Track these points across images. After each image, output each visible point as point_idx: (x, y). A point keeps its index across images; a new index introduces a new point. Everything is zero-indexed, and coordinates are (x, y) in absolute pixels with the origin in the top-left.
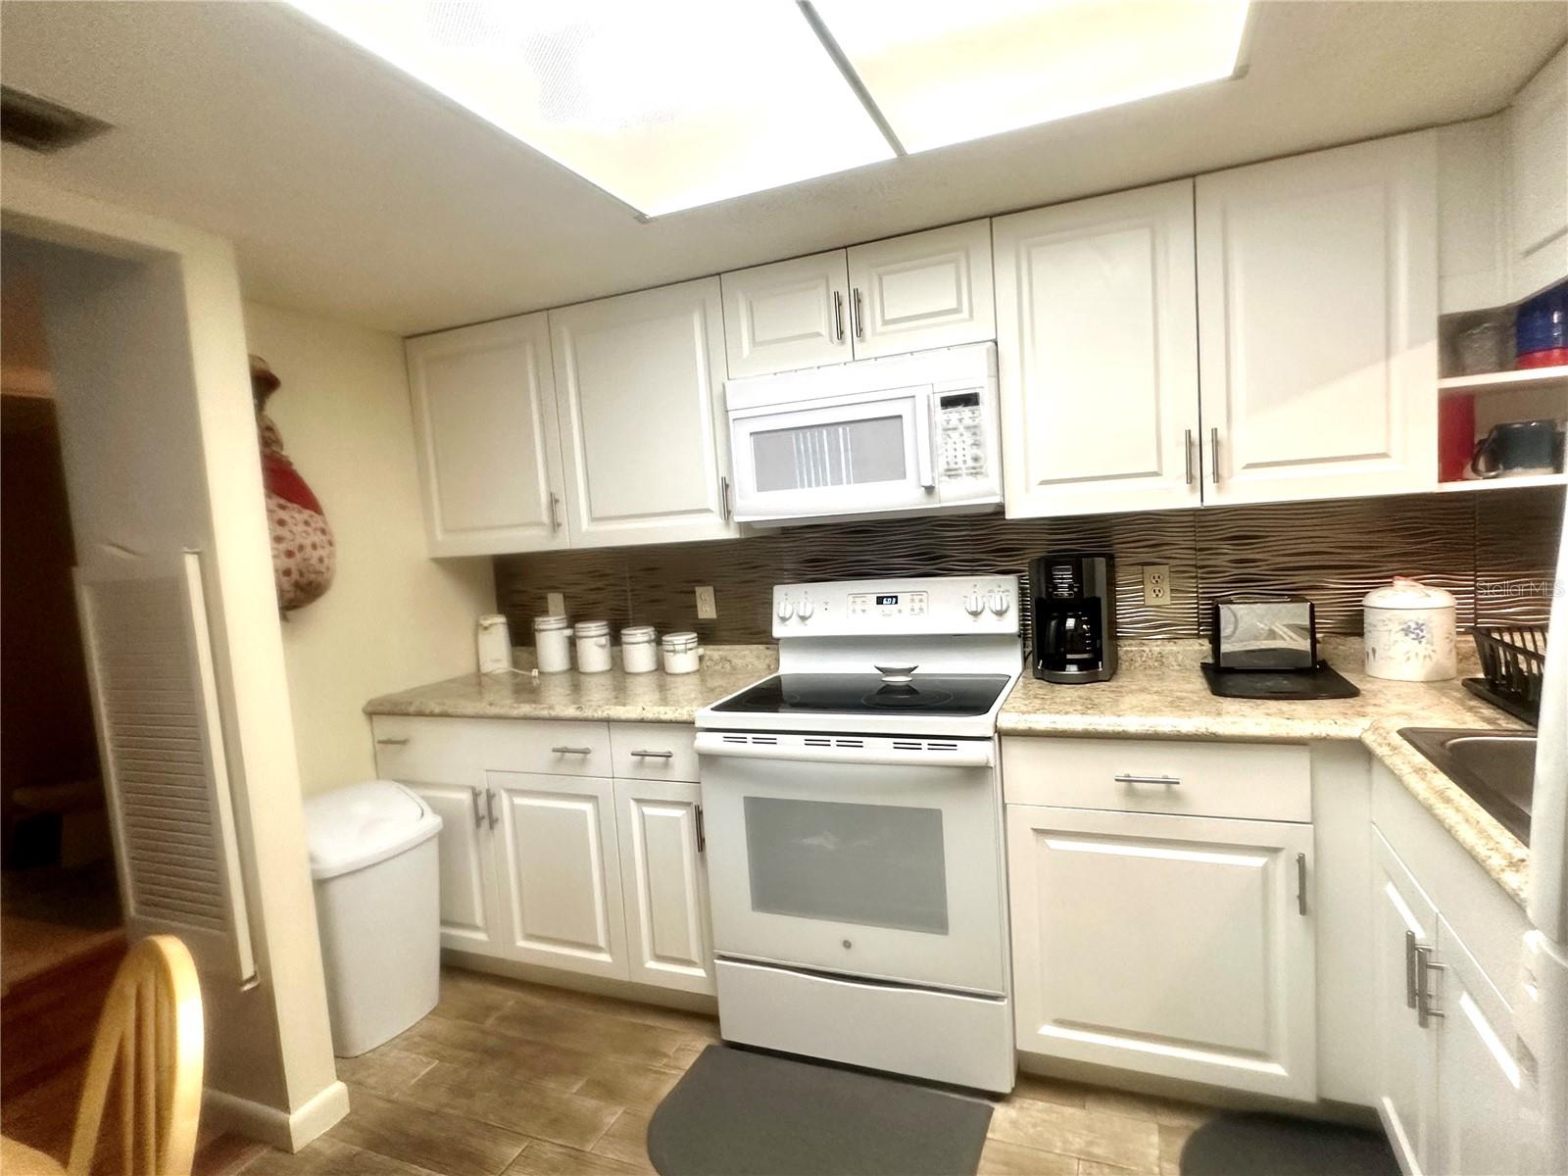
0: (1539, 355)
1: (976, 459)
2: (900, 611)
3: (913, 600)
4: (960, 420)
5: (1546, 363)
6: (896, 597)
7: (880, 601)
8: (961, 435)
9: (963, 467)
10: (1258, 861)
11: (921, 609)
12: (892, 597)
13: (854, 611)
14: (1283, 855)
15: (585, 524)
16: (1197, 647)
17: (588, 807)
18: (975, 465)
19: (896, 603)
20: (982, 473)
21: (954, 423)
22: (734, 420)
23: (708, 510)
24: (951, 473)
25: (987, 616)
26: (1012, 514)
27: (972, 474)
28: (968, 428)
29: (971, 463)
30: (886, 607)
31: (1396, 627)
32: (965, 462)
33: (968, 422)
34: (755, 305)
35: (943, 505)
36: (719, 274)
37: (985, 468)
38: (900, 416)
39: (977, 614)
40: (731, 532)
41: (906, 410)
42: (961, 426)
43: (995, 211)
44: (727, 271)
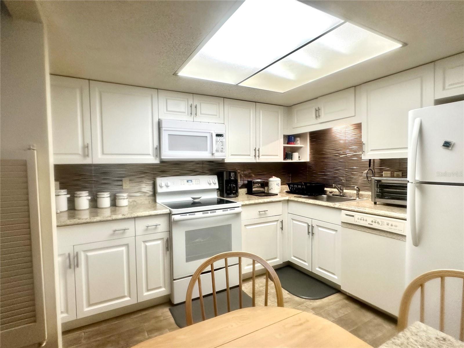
0: (291, 143)
1: (222, 148)
2: (193, 184)
3: (196, 181)
4: (220, 140)
5: (291, 144)
7: (188, 181)
8: (220, 143)
9: (220, 150)
10: (275, 223)
11: (198, 183)
12: (191, 181)
13: (181, 184)
14: (279, 221)
15: (100, 156)
16: (245, 190)
17: (124, 249)
18: (222, 150)
19: (192, 182)
20: (223, 152)
21: (218, 140)
22: (164, 130)
23: (149, 155)
24: (217, 151)
25: (212, 184)
26: (226, 161)
27: (221, 152)
28: (221, 141)
29: (221, 149)
30: (189, 183)
31: (276, 184)
32: (220, 149)
33: (221, 140)
34: (168, 101)
35: (215, 158)
36: (158, 89)
37: (224, 151)
38: (207, 137)
39: (210, 184)
40: (157, 161)
41: (208, 135)
42: (220, 141)
43: (225, 97)
44: (160, 89)
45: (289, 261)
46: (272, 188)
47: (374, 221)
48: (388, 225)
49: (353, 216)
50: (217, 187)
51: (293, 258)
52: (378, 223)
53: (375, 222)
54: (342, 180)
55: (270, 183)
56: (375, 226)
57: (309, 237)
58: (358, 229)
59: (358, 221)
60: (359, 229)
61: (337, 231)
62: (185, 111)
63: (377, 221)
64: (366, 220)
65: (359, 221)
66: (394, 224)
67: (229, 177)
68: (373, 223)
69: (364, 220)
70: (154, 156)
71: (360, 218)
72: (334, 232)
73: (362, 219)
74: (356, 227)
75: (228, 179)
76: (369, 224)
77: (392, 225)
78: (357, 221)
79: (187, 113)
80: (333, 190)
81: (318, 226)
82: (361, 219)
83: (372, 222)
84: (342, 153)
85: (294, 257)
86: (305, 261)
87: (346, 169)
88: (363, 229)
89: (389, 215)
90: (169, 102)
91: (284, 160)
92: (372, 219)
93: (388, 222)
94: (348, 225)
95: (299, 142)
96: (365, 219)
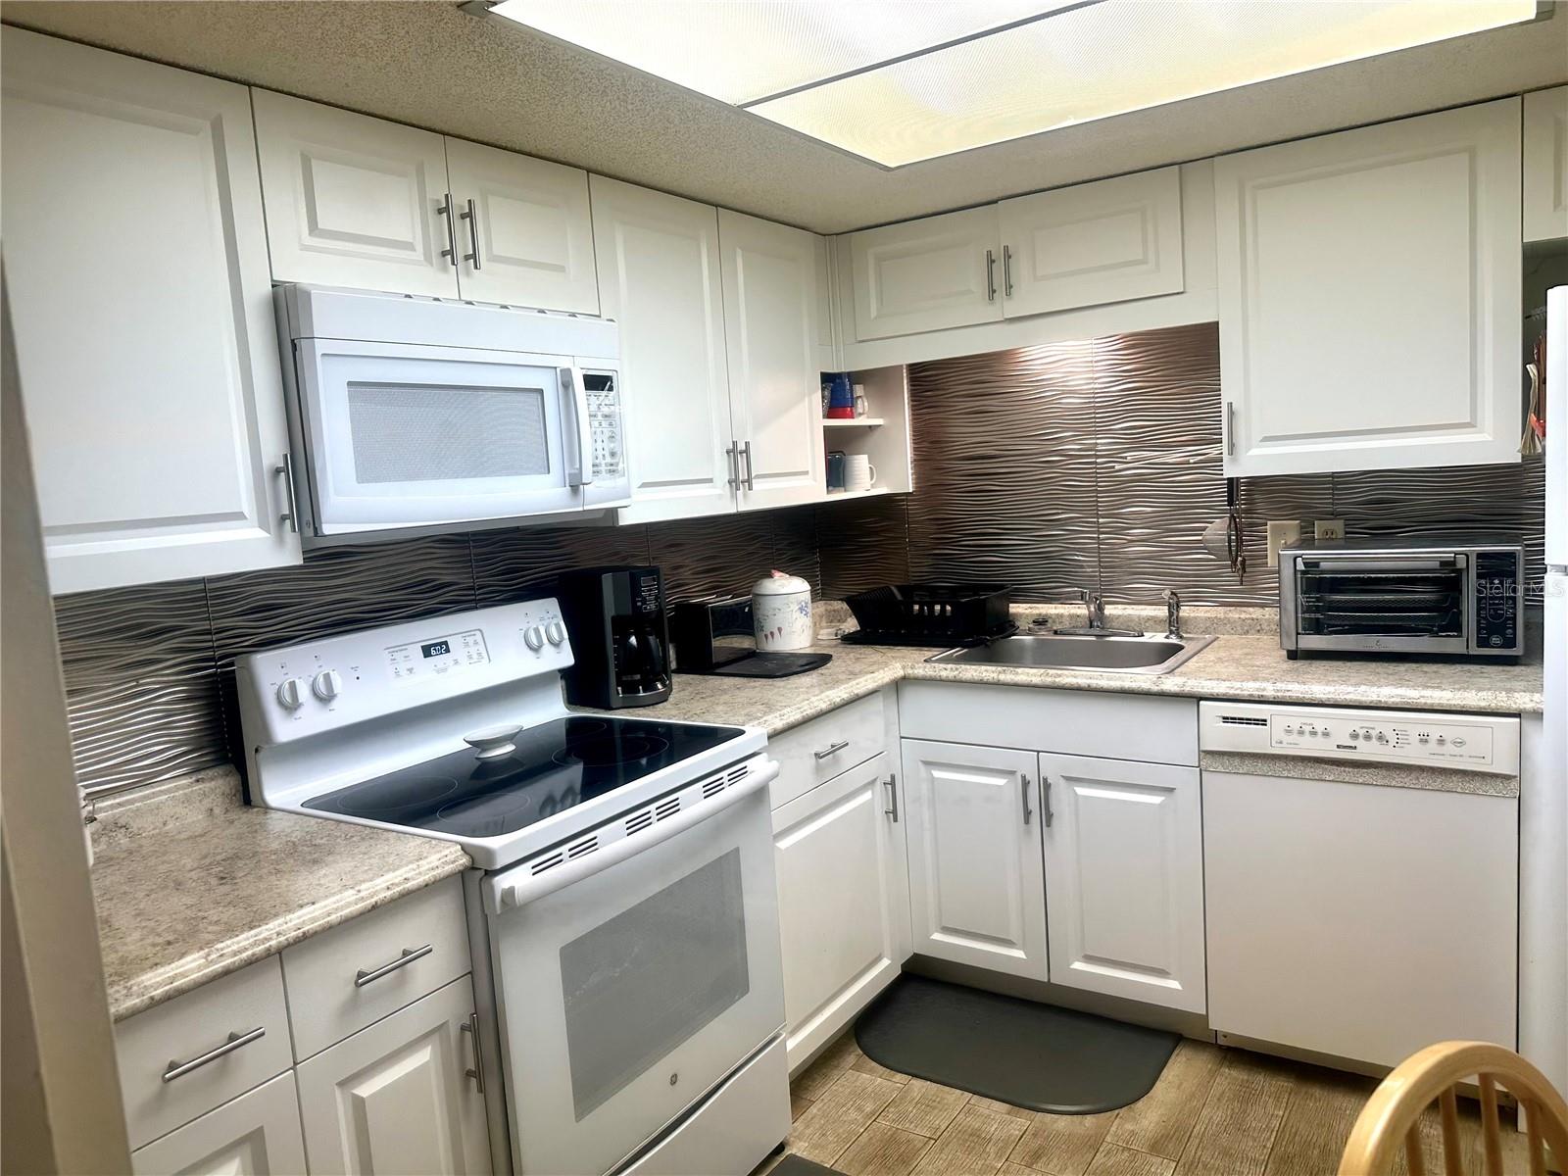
0: (841, 409)
1: (613, 455)
2: (456, 662)
4: (601, 406)
5: (843, 416)
6: (446, 643)
7: (426, 652)
8: (601, 424)
9: (604, 463)
10: (868, 796)
12: (441, 643)
13: (397, 673)
14: (881, 781)
18: (613, 461)
19: (447, 650)
20: (614, 471)
21: (594, 408)
22: (323, 355)
23: (239, 516)
24: (596, 468)
25: (547, 648)
26: (627, 519)
27: (610, 471)
28: (606, 416)
29: (608, 460)
30: (438, 660)
31: (793, 607)
32: (605, 457)
33: (606, 409)
34: (316, 166)
35: (586, 508)
36: (249, 85)
37: (621, 466)
38: (541, 392)
39: (536, 649)
40: (289, 556)
41: (547, 383)
42: (599, 414)
43: (594, 167)
44: (261, 87)
45: (916, 955)
46: (780, 629)
47: (1362, 732)
48: (1426, 741)
49: (1263, 722)
50: (566, 658)
51: (937, 936)
52: (1381, 738)
53: (1368, 737)
54: (1082, 567)
55: (768, 607)
56: (1367, 751)
57: (1028, 833)
58: (1286, 774)
59: (1286, 739)
60: (1292, 774)
61: (1171, 790)
62: (414, 237)
63: (1374, 733)
64: (1326, 734)
65: (1294, 738)
66: (1449, 734)
67: (634, 602)
68: (1360, 743)
69: (1314, 733)
70: (263, 525)
71: (1296, 727)
72: (1156, 799)
73: (1307, 729)
74: (1278, 766)
75: (628, 611)
76: (1338, 746)
77: (1441, 741)
78: (1281, 743)
79: (419, 247)
80: (1043, 612)
81: (1068, 779)
82: (1301, 733)
83: (1355, 736)
84: (1079, 450)
85: (946, 930)
86: (1008, 943)
87: (1098, 516)
88: (1310, 771)
89: (1423, 701)
90: (320, 171)
91: (828, 492)
92: (1356, 726)
93: (1424, 730)
94: (1237, 761)
95: (862, 405)
96: (1320, 729)
